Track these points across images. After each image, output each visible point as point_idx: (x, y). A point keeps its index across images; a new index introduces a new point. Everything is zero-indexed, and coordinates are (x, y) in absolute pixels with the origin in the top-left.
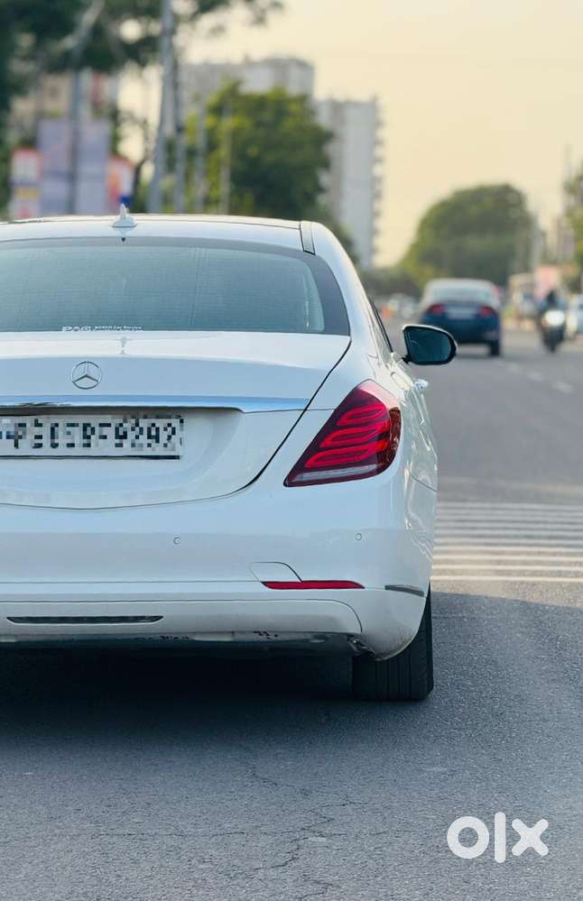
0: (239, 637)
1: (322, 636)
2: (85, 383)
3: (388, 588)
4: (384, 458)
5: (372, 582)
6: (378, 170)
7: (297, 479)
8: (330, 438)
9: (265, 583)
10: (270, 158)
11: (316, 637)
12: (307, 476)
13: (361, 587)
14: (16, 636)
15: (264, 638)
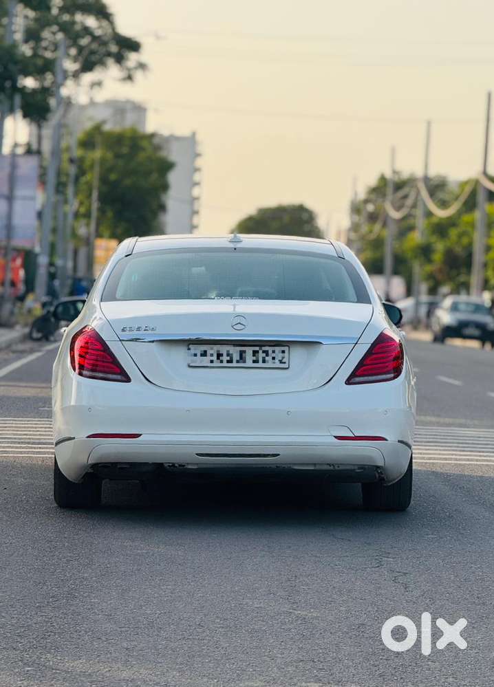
0: (318, 467)
1: (362, 467)
2: (239, 327)
3: (399, 441)
4: (397, 372)
5: (392, 438)
6: (196, 192)
7: (352, 381)
8: (369, 359)
9: (336, 437)
10: (128, 182)
11: (359, 469)
12: (357, 379)
13: (386, 440)
14: (197, 464)
15: (332, 467)
